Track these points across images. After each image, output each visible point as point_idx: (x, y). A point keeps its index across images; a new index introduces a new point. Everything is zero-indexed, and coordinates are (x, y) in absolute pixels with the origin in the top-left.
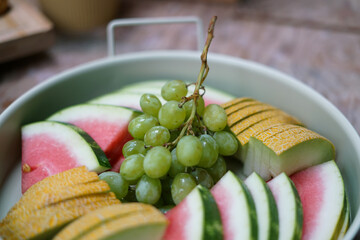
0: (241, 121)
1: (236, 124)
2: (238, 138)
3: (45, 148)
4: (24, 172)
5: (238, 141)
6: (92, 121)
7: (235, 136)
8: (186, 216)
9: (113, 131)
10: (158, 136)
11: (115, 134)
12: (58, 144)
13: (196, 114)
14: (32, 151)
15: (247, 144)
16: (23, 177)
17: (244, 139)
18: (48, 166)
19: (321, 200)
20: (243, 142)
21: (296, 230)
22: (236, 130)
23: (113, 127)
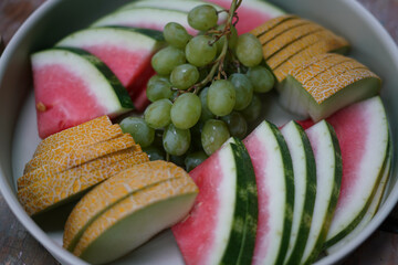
0: (278, 52)
1: (272, 56)
2: (275, 72)
3: (60, 83)
4: (39, 112)
5: (275, 77)
6: (109, 49)
7: (271, 71)
8: (218, 176)
9: (134, 63)
10: (186, 78)
11: (137, 66)
12: (73, 78)
13: (228, 49)
14: (45, 86)
15: (285, 81)
16: (39, 118)
17: (280, 75)
18: (65, 105)
19: (363, 148)
20: (280, 79)
21: (334, 190)
22: (272, 64)
23: (134, 57)
